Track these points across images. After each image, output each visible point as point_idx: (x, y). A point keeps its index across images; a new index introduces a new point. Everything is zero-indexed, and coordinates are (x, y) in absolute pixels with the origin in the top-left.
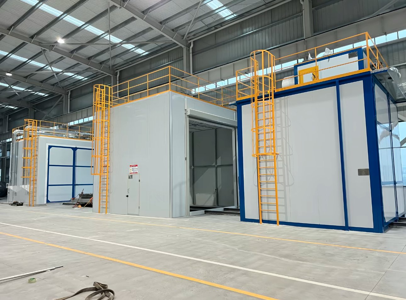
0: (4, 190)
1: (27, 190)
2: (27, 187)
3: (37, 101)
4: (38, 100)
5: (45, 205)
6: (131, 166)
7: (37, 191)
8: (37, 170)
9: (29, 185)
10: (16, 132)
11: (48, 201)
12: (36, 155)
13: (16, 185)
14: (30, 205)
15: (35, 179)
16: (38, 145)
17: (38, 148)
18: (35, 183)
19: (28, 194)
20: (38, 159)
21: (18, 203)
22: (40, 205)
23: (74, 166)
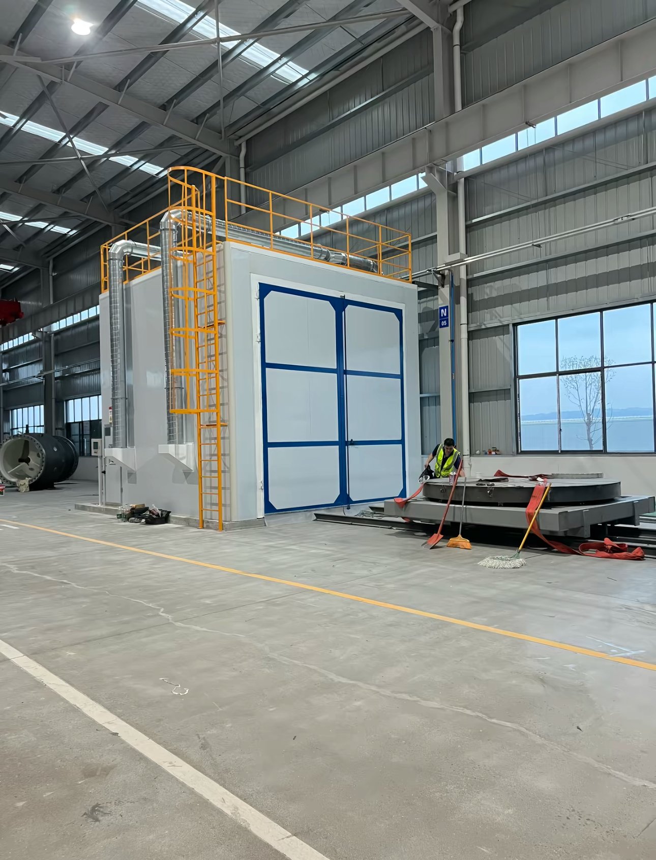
0: (63, 461)
1: (184, 462)
2: (185, 452)
3: (132, 201)
4: (136, 195)
5: (260, 523)
7: (229, 468)
8: (225, 384)
9: (191, 444)
10: (120, 248)
11: (269, 508)
12: (221, 320)
13: (132, 445)
14: (203, 524)
15: (223, 421)
16: (222, 282)
17: (225, 292)
18: (222, 436)
19: (186, 478)
20: (226, 337)
21: (150, 512)
22: (247, 525)
23: (342, 372)
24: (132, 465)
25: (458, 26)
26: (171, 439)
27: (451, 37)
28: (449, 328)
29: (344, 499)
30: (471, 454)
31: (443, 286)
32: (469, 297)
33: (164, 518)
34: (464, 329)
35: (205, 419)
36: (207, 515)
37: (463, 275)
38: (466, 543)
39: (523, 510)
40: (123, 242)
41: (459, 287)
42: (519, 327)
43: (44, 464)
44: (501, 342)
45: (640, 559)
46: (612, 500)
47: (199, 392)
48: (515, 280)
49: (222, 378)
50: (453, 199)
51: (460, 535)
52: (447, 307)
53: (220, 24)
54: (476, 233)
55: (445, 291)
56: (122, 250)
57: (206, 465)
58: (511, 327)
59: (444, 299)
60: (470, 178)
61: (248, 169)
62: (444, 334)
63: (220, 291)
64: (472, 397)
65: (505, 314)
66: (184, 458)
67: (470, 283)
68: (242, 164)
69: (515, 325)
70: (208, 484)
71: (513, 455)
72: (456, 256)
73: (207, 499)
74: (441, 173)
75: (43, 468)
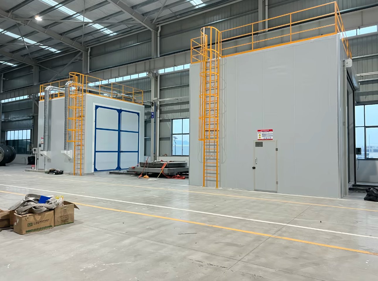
0: (11, 155)
1: (69, 156)
2: (70, 153)
3: (43, 59)
5: (92, 174)
6: (259, 131)
7: (84, 158)
8: (84, 134)
9: (72, 151)
10: (49, 89)
11: (95, 170)
12: (83, 115)
13: (50, 150)
14: (75, 174)
15: (83, 144)
16: (84, 105)
17: (85, 108)
18: (82, 148)
19: (69, 161)
20: (85, 120)
21: (57, 171)
22: (88, 174)
23: (119, 131)
24: (49, 157)
25: (159, 31)
26: (65, 149)
27: (157, 34)
28: (154, 118)
29: (119, 168)
30: (159, 156)
31: (152, 106)
32: (160, 110)
33: (61, 173)
34: (158, 119)
35: (77, 143)
36: (76, 172)
37: (158, 103)
38: (147, 177)
39: (161, 168)
40: (50, 86)
41: (157, 107)
42: (173, 120)
43: (3, 156)
44: (169, 124)
45: (184, 179)
46: (184, 167)
47: (75, 135)
48: (173, 107)
49: (83, 132)
50: (156, 80)
51: (146, 175)
52: (153, 112)
53: (85, 17)
54: (162, 91)
55: (153, 107)
56: (50, 89)
57: (76, 157)
58: (171, 120)
59: (153, 110)
60: (161, 76)
61: (91, 57)
62: (153, 120)
63: (83, 107)
64: (160, 139)
65: (170, 116)
66: (69, 155)
67: (160, 106)
68: (89, 55)
69: (172, 120)
70: (77, 163)
71: (170, 156)
72: (156, 99)
73: (76, 167)
74: (153, 73)
75: (3, 158)
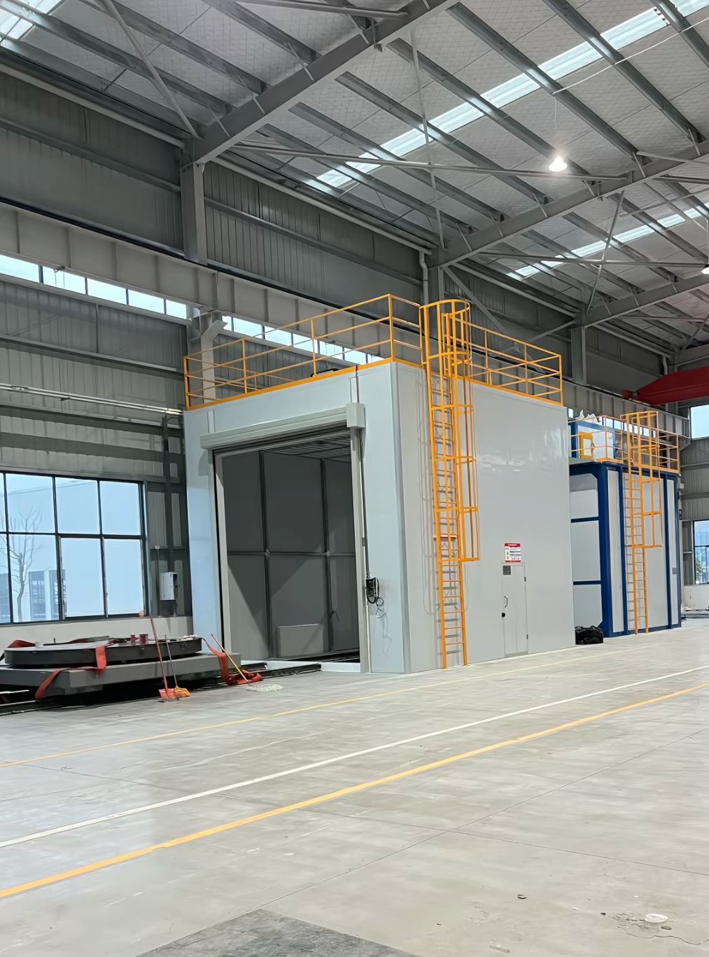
6: (506, 545)
51: (177, 687)
